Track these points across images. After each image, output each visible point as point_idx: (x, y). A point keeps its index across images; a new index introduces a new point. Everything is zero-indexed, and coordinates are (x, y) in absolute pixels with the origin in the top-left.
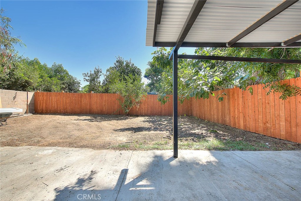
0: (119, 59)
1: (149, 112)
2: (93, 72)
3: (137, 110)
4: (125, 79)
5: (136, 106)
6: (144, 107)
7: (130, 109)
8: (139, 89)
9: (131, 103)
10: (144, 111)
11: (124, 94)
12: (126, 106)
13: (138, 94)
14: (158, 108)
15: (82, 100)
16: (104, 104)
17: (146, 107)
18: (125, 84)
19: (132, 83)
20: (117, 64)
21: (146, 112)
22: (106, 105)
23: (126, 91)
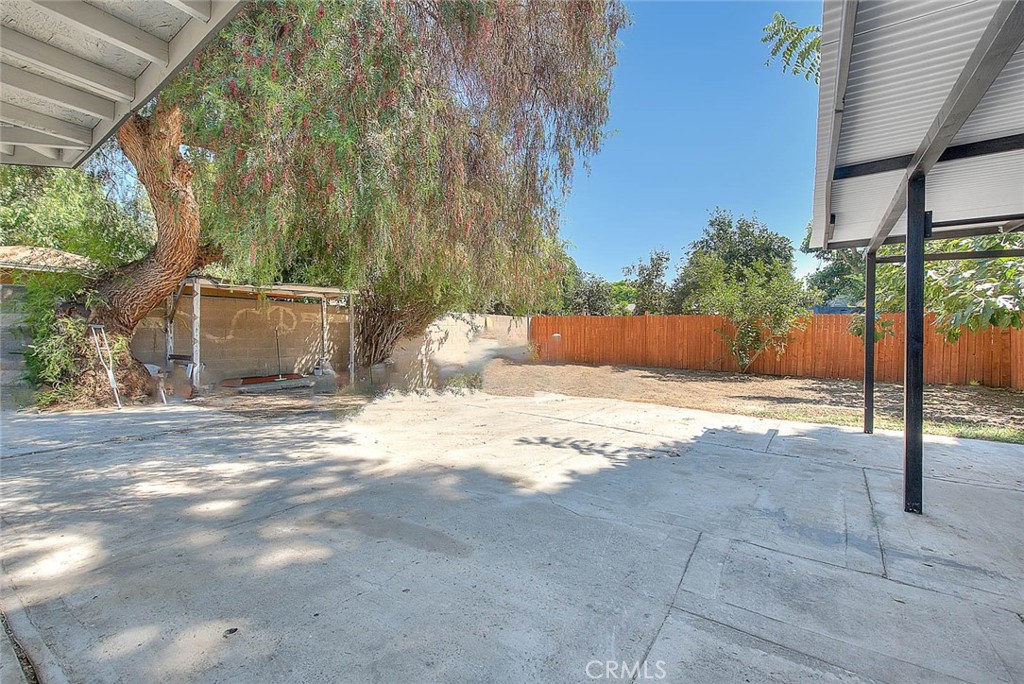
0: (716, 215)
1: (820, 367)
2: (648, 264)
3: (778, 360)
4: (741, 276)
5: (773, 348)
6: (800, 355)
7: (756, 355)
8: (787, 303)
9: (758, 339)
10: (800, 364)
11: (739, 315)
12: (742, 348)
13: (781, 316)
14: (854, 356)
15: (626, 333)
16: (679, 341)
17: (809, 351)
18: (742, 289)
19: (762, 286)
20: (712, 231)
21: (808, 366)
22: (685, 344)
23: (745, 309)
